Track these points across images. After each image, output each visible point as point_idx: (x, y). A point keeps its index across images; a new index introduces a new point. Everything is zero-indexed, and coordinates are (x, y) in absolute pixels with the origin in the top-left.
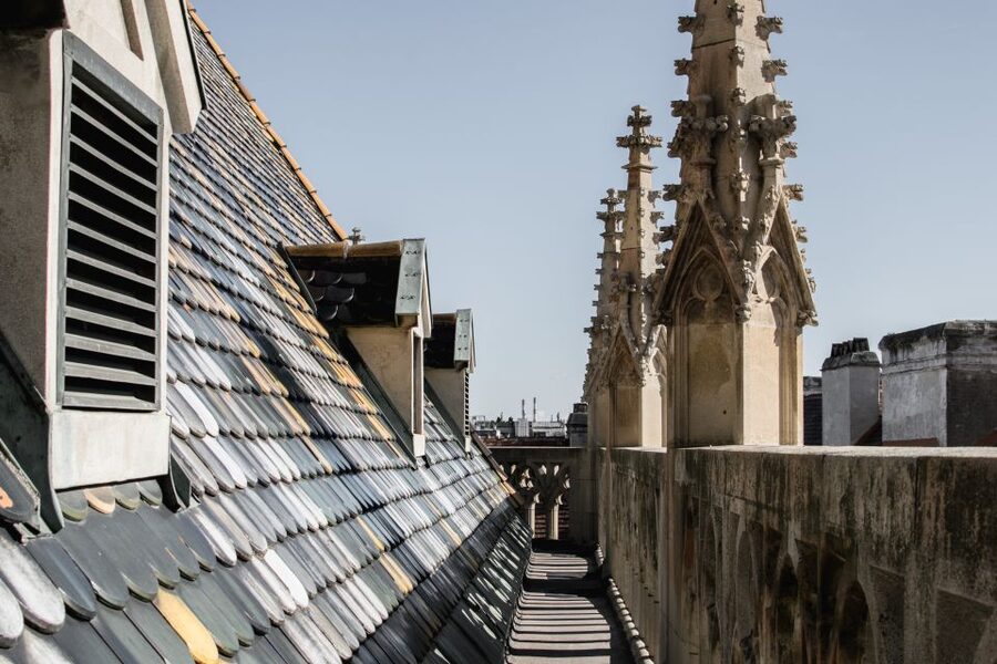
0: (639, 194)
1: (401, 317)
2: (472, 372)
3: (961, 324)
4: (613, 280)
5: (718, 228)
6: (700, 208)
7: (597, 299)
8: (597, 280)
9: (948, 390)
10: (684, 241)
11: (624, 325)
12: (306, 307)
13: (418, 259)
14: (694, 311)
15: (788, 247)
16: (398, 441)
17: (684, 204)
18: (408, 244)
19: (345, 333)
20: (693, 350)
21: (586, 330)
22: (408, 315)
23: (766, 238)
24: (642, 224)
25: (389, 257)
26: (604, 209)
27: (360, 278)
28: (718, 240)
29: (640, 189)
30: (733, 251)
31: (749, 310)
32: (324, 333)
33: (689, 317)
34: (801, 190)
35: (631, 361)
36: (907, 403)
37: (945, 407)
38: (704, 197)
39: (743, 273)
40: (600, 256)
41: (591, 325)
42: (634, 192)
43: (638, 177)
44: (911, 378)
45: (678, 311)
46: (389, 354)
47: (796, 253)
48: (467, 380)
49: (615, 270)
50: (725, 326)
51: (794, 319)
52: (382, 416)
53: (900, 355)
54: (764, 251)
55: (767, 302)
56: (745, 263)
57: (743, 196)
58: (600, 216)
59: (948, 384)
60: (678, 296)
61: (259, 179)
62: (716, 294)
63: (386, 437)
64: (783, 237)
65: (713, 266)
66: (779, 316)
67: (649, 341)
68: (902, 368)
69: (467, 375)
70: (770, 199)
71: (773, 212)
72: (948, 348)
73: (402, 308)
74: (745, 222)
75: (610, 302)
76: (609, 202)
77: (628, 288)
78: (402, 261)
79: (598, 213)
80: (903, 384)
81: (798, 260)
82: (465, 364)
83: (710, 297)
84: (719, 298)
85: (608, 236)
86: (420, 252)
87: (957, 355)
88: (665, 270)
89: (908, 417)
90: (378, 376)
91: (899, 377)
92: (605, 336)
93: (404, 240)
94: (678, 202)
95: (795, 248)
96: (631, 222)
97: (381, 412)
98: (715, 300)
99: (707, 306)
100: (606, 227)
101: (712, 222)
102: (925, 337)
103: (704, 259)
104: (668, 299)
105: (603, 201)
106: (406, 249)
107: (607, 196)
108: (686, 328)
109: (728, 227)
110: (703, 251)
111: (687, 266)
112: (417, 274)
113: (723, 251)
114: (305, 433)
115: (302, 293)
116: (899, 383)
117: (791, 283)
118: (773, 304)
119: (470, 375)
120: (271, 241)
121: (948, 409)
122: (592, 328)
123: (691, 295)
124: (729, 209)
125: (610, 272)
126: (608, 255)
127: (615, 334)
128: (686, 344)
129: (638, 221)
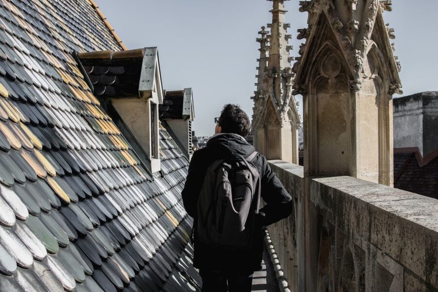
0: (278, 26)
1: (142, 92)
2: (193, 120)
3: (429, 93)
4: (265, 71)
5: (337, 28)
6: (325, 15)
7: (257, 82)
8: (257, 72)
9: (423, 124)
10: (314, 37)
11: (271, 95)
12: (86, 87)
13: (153, 59)
14: (321, 85)
15: (383, 42)
16: (142, 165)
17: (314, 13)
18: (147, 50)
19: (110, 102)
20: (321, 111)
21: (252, 98)
22: (146, 91)
23: (370, 35)
24: (280, 41)
25: (136, 58)
26: (260, 36)
27: (120, 70)
28: (338, 37)
29: (279, 23)
30: (348, 43)
31: (360, 83)
32: (97, 102)
33: (317, 89)
34: (390, 4)
35: (275, 113)
36: (403, 130)
37: (422, 132)
38: (327, 7)
39: (355, 58)
40: (258, 60)
41: (254, 95)
42: (276, 24)
43: (277, 16)
44: (405, 119)
45: (310, 85)
46: (136, 114)
47: (389, 45)
48: (190, 125)
49: (266, 67)
50: (342, 95)
51: (387, 90)
52: (132, 150)
53: (400, 108)
54: (369, 44)
55: (370, 78)
56: (357, 51)
57: (354, 7)
58: (258, 40)
59: (423, 121)
60: (310, 75)
61: (73, 19)
62: (336, 73)
63: (132, 164)
64: (381, 35)
65: (333, 54)
66: (378, 87)
67: (285, 103)
68: (401, 114)
69: (190, 122)
70: (372, 9)
71: (374, 18)
72: (423, 105)
73: (143, 87)
74: (356, 24)
75: (264, 83)
76: (262, 33)
77: (273, 75)
78: (144, 60)
79: (257, 39)
80: (401, 122)
81: (390, 50)
82: (188, 117)
83: (331, 75)
84: (339, 75)
85: (262, 50)
86: (154, 55)
87: (428, 108)
88: (301, 58)
89: (404, 137)
90: (130, 126)
91: (400, 118)
92: (261, 100)
93: (145, 48)
94: (309, 12)
95: (388, 42)
96: (275, 40)
97: (131, 148)
98: (336, 77)
99: (330, 81)
100: (261, 46)
101: (333, 25)
102: (412, 99)
103: (328, 50)
104: (303, 77)
105: (260, 33)
106: (146, 53)
107: (261, 30)
108: (315, 96)
109: (345, 27)
110: (327, 44)
111: (316, 55)
112: (152, 67)
113: (342, 44)
114: (49, 175)
115: (85, 79)
116: (399, 121)
117: (385, 65)
118: (375, 80)
119: (192, 122)
120: (68, 50)
121: (423, 134)
122: (255, 97)
123: (319, 74)
124: (344, 15)
125: (263, 67)
126: (262, 60)
127: (266, 99)
128: (316, 107)
129: (278, 40)
